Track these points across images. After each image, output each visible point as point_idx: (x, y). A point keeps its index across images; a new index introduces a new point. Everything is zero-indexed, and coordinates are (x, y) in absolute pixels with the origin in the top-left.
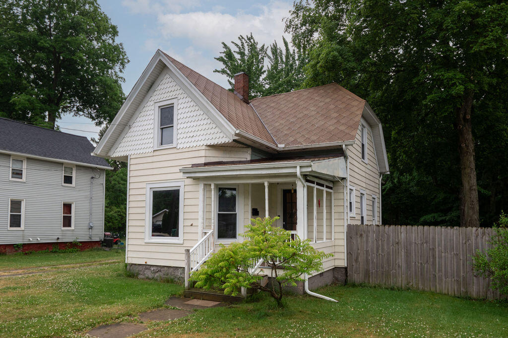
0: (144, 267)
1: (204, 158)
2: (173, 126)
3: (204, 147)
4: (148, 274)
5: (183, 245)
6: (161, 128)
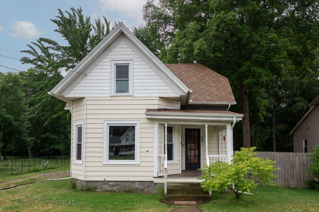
0: (103, 182)
1: (157, 106)
2: (128, 80)
3: (157, 98)
4: (107, 187)
5: (139, 166)
6: (117, 80)
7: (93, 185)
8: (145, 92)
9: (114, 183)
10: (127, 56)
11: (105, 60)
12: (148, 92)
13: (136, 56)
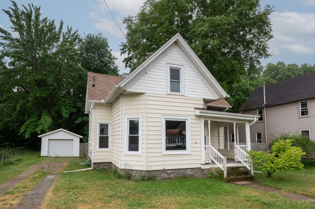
0: (162, 171)
1: (202, 105)
2: (179, 82)
3: (202, 100)
6: (171, 81)
7: (153, 174)
8: (193, 93)
9: (171, 171)
10: (179, 62)
11: (162, 62)
12: (195, 93)
13: (186, 63)
